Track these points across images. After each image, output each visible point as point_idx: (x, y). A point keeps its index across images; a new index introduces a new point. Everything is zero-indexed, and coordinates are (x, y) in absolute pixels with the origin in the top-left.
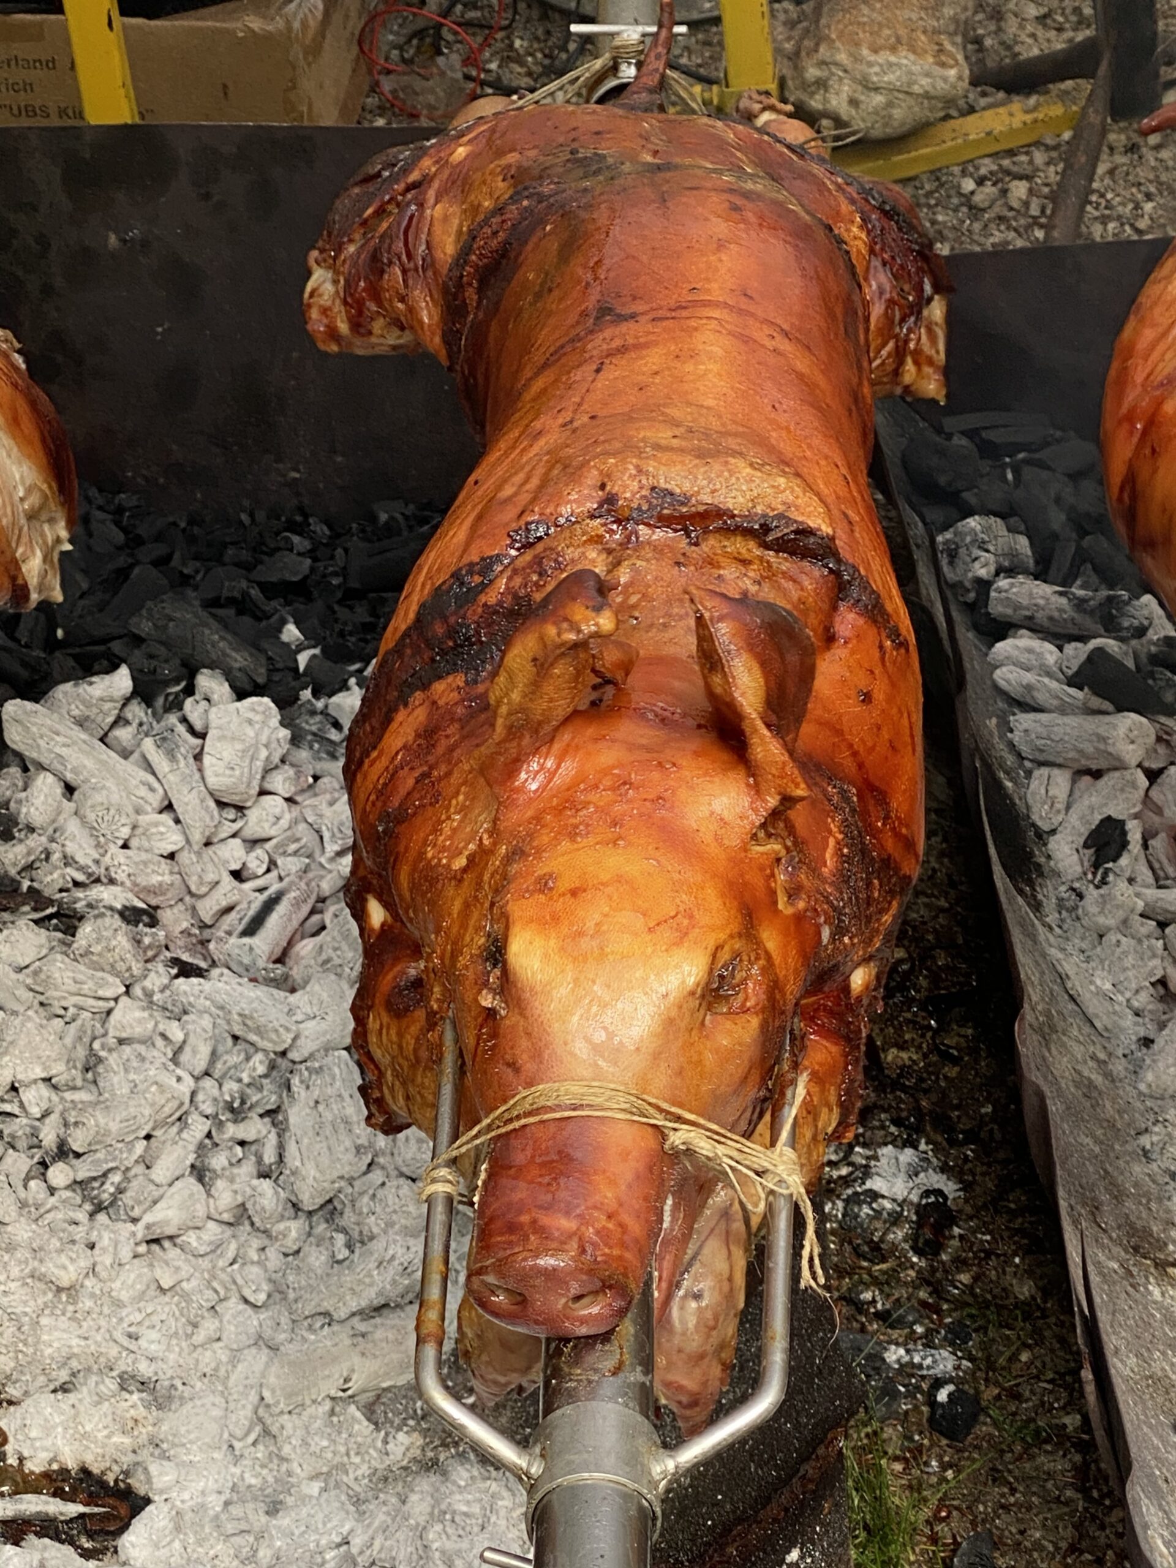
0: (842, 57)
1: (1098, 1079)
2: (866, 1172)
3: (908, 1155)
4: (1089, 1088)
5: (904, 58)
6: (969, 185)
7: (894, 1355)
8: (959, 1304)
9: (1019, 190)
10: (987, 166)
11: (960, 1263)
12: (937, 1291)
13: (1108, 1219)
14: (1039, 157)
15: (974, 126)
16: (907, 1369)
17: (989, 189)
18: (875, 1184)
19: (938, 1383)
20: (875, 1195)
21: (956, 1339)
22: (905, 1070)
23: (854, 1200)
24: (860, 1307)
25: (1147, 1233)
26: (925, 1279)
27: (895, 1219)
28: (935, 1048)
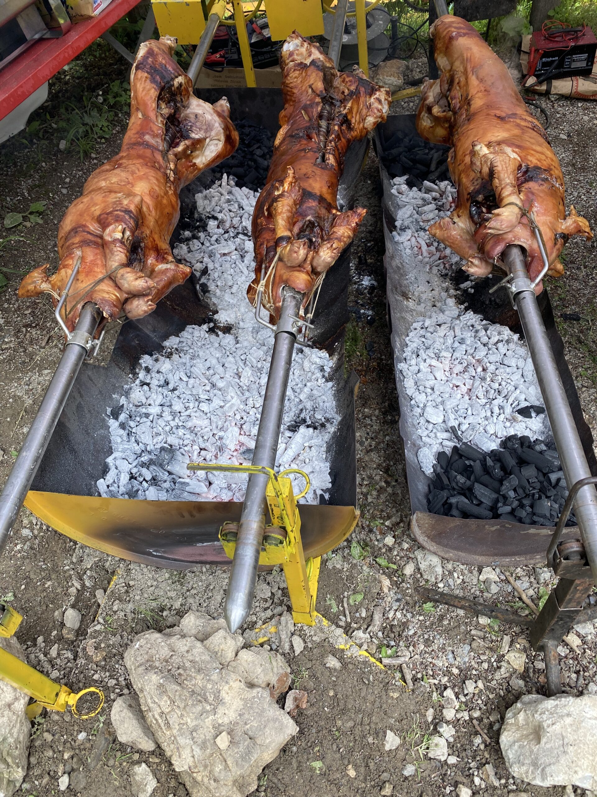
0: (381, 78)
1: (400, 266)
2: (362, 280)
3: (369, 278)
4: (398, 267)
5: (392, 78)
6: (403, 103)
7: (362, 311)
8: (374, 303)
9: (411, 104)
10: (407, 100)
11: (375, 296)
12: (371, 301)
13: (399, 290)
14: (416, 98)
15: (405, 92)
16: (364, 314)
17: (406, 104)
18: (363, 282)
19: (368, 316)
20: (363, 284)
21: (373, 309)
22: (371, 263)
23: (359, 285)
24: (358, 303)
25: (405, 293)
26: (369, 299)
27: (366, 288)
28: (377, 259)
